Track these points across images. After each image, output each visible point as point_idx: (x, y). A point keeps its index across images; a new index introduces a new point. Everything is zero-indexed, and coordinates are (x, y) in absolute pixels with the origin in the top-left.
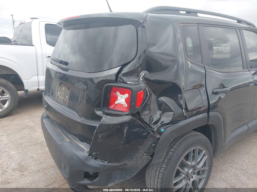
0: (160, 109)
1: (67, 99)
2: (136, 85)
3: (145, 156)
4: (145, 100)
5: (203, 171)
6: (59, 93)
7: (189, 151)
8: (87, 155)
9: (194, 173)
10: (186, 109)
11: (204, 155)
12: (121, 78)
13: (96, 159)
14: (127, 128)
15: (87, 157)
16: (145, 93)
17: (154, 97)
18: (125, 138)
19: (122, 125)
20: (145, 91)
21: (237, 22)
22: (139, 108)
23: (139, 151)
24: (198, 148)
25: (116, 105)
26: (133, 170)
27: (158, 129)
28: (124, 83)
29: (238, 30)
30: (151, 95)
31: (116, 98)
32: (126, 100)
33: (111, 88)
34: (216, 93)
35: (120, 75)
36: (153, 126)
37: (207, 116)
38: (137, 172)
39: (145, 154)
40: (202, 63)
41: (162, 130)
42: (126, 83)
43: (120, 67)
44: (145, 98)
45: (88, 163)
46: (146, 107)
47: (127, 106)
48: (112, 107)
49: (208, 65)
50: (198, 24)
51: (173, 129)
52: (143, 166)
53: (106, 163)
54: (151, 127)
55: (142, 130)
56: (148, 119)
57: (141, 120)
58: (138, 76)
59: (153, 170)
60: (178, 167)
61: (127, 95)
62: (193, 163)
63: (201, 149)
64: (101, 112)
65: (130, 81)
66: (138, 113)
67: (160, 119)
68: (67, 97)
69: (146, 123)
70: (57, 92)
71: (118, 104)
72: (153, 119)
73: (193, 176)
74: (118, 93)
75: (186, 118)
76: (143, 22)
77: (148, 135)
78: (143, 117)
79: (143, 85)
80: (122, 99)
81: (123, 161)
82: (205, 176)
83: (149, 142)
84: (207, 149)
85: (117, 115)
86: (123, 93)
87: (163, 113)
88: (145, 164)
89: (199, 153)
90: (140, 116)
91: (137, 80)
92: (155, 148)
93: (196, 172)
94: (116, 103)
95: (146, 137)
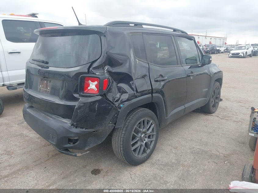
0: (120, 92)
1: (49, 89)
2: (103, 75)
3: (110, 124)
4: (109, 86)
5: (153, 135)
6: (41, 86)
7: (140, 121)
8: (70, 125)
9: (146, 137)
10: (137, 91)
11: (152, 124)
12: (91, 71)
13: (76, 128)
14: (97, 104)
15: (70, 126)
16: (109, 81)
17: (115, 83)
18: (97, 111)
19: (94, 102)
20: (109, 79)
21: (173, 31)
22: (105, 91)
23: (107, 119)
24: (146, 119)
25: (89, 90)
26: (103, 136)
27: (119, 105)
28: (94, 74)
29: (173, 37)
30: (113, 82)
31: (89, 85)
32: (96, 86)
33: (85, 77)
34: (157, 81)
35: (91, 69)
36: (115, 103)
37: (151, 96)
38: (106, 137)
39: (111, 123)
40: (147, 61)
41: (122, 105)
42: (96, 74)
43: (90, 63)
44: (109, 84)
45: (71, 130)
46: (109, 90)
47: (97, 90)
48: (85, 91)
49: (151, 62)
50: (142, 33)
51: (128, 104)
52: (110, 132)
53: (84, 130)
54: (114, 104)
55: (108, 105)
56: (112, 99)
57: (107, 99)
58: (103, 69)
59: (117, 137)
60: (133, 133)
61: (96, 83)
62: (144, 130)
63: (149, 119)
64: (78, 95)
65: (98, 73)
66: (105, 94)
67: (120, 98)
68: (49, 88)
69: (110, 101)
70: (40, 86)
71: (90, 89)
72: (115, 99)
73: (145, 139)
74: (90, 81)
75: (136, 97)
76: (105, 32)
77: (112, 108)
78: (108, 97)
79: (107, 75)
80: (93, 86)
81: (96, 127)
82: (154, 139)
83: (113, 113)
84: (153, 119)
85: (90, 96)
86: (93, 81)
87: (122, 95)
88: (111, 130)
89: (148, 123)
90: (106, 96)
91: (103, 72)
92: (117, 117)
93: (147, 136)
94: (89, 88)
95: (111, 109)
